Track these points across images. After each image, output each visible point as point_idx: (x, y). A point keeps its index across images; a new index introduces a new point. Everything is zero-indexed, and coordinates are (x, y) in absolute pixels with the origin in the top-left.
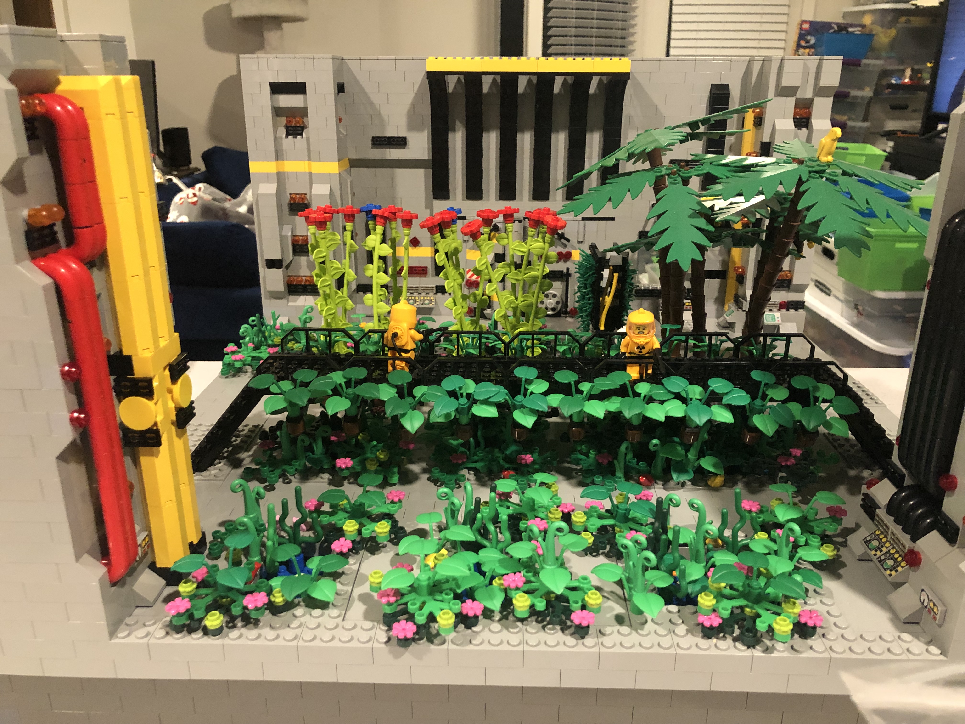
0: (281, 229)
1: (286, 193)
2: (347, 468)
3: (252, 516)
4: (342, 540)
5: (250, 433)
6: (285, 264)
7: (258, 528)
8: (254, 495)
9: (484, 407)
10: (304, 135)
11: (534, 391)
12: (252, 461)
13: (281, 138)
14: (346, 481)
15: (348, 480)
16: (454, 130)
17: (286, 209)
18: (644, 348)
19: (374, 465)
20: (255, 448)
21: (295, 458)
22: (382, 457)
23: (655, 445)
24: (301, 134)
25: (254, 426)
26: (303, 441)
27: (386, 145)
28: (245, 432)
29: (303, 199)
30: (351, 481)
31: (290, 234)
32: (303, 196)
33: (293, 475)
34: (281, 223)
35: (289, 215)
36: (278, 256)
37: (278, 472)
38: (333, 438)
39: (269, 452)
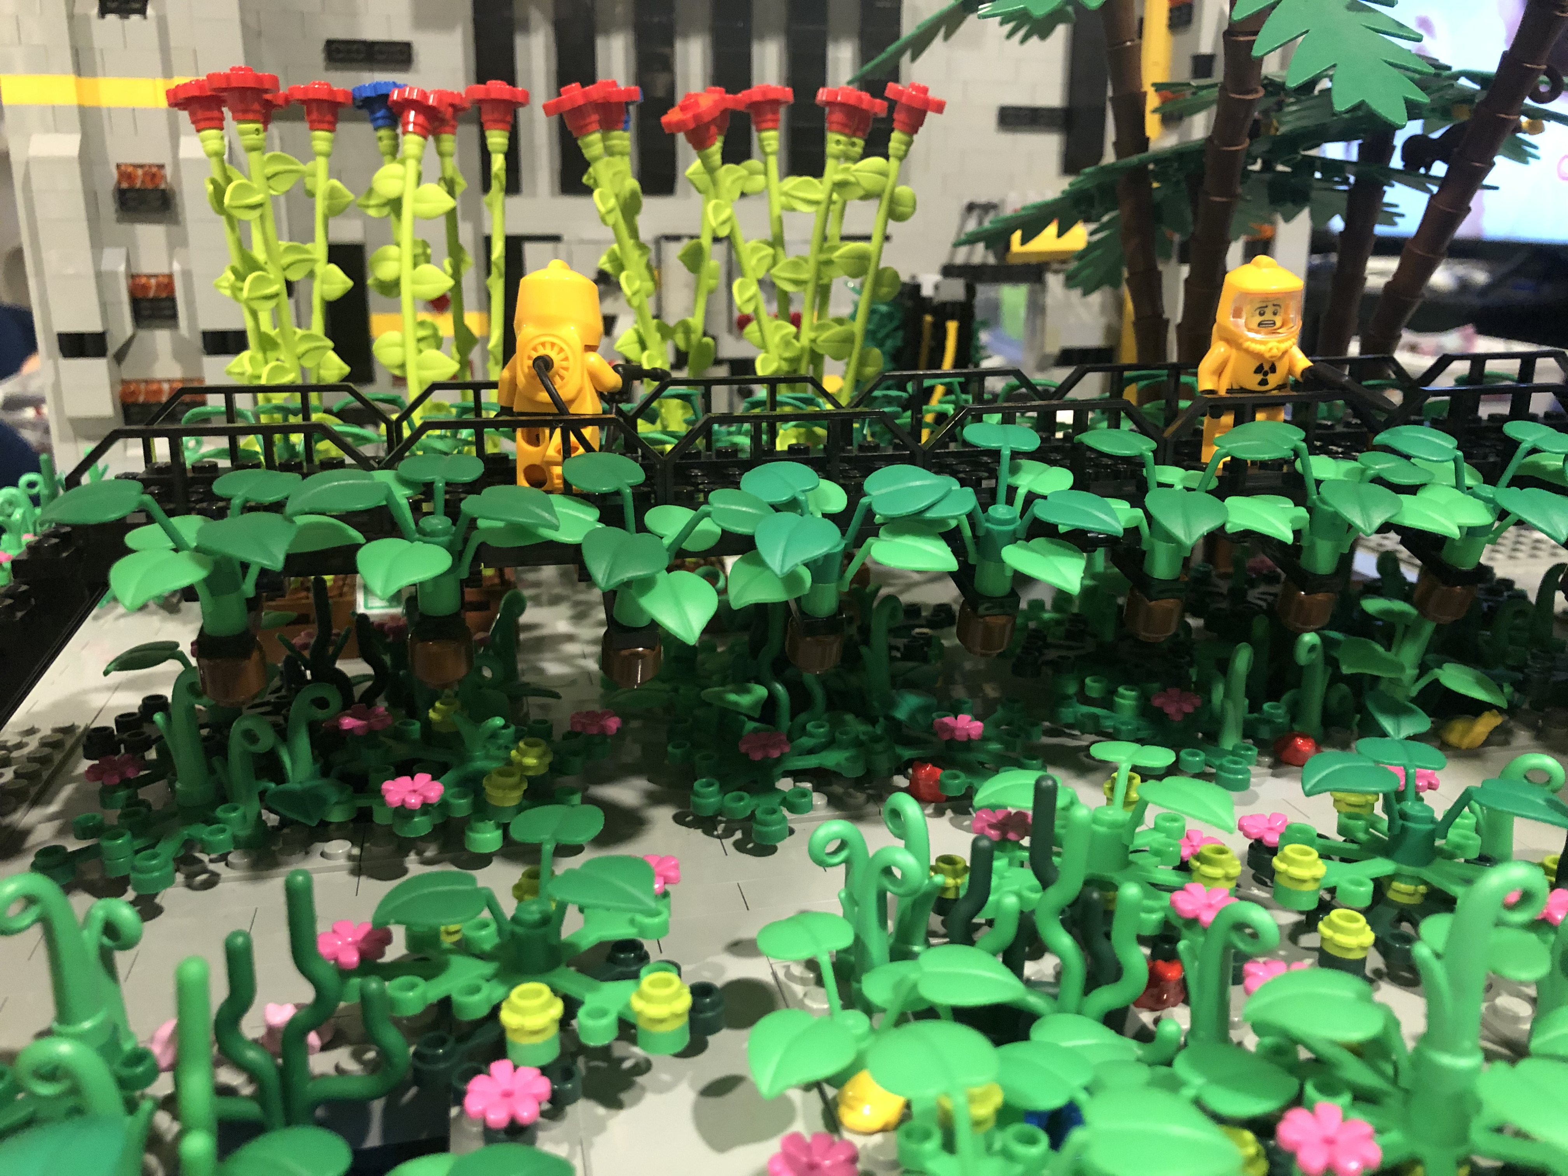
0: (97, 260)
1: (106, 162)
2: (426, 808)
3: (87, 1025)
4: (500, 1068)
5: (47, 750)
6: (113, 347)
7: (126, 1072)
8: (92, 937)
9: (909, 542)
10: (150, 11)
11: (1039, 489)
12: (61, 832)
13: (87, 17)
14: (412, 857)
15: (419, 853)
16: (526, 28)
17: (108, 206)
18: (1273, 369)
19: (515, 787)
20: (67, 791)
21: (223, 797)
22: (530, 761)
23: (1312, 648)
24: (142, 12)
25: (56, 730)
26: (250, 737)
27: (362, 61)
28: (26, 751)
29: (154, 176)
30: (429, 854)
31: (122, 268)
32: (154, 170)
33: (223, 858)
34: (97, 243)
35: (119, 220)
36: (93, 325)
37: (168, 849)
38: (348, 722)
39: (122, 794)
